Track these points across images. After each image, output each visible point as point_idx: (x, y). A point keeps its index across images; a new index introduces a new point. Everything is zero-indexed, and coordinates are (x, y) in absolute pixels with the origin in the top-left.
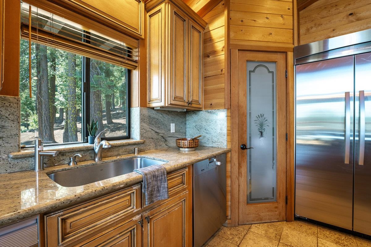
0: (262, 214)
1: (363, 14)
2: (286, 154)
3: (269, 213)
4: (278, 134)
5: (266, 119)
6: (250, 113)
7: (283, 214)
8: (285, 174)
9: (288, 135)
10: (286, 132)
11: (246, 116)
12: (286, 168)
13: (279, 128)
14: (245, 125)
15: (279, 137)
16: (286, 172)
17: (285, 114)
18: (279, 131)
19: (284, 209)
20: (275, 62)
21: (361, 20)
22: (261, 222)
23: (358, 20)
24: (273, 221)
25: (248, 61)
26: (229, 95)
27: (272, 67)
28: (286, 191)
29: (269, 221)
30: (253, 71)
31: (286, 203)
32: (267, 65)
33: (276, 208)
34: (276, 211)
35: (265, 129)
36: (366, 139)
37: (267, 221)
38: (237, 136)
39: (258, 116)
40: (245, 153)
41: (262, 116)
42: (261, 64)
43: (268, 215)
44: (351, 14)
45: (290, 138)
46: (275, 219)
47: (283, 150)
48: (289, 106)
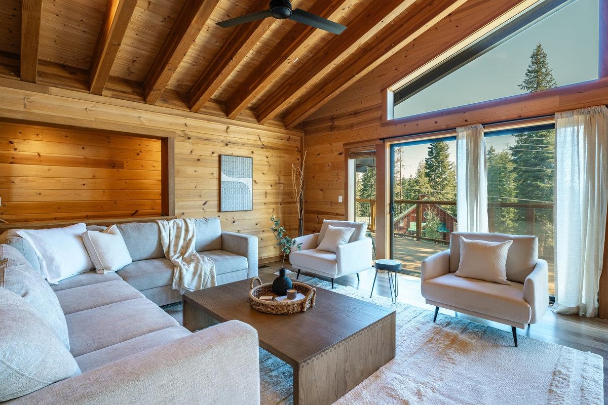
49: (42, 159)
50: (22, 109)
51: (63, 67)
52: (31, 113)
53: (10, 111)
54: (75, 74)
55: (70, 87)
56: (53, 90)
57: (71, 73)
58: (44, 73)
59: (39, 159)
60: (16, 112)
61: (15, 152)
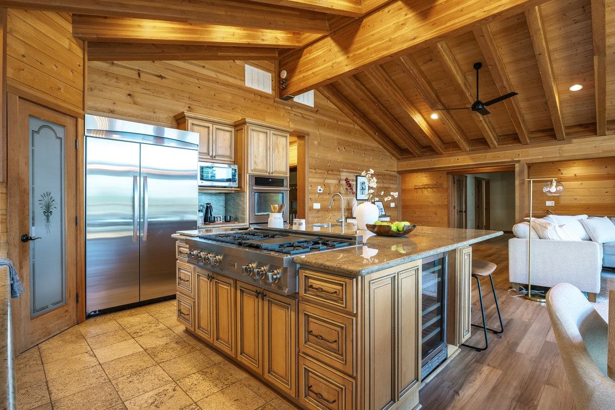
0: (50, 326)
1: (138, 100)
2: (76, 242)
3: (59, 321)
4: (68, 217)
5: (53, 199)
6: (33, 188)
7: (74, 317)
8: (75, 266)
9: (78, 219)
10: (76, 215)
11: (28, 194)
12: (76, 260)
13: (68, 210)
14: (26, 207)
15: (68, 221)
16: (76, 264)
17: (74, 192)
18: (68, 215)
19: (75, 310)
20: (64, 126)
21: (137, 105)
22: (49, 337)
23: (135, 103)
24: (63, 330)
25: (30, 116)
26: (6, 161)
27: (60, 132)
28: (77, 288)
29: (59, 332)
30: (38, 132)
31: (77, 301)
32: (54, 127)
33: (67, 311)
34: (66, 316)
35: (51, 212)
36: (149, 220)
37: (55, 334)
38: (17, 222)
39: (43, 195)
40: (28, 247)
41: (48, 194)
42: (48, 125)
43: (57, 324)
44: (129, 95)
45: (80, 223)
46: (65, 327)
47: (73, 237)
48: (79, 184)
49: (577, 178)
50: (558, 155)
51: (581, 125)
52: (562, 156)
53: (552, 157)
54: (588, 127)
55: (585, 136)
56: (575, 141)
57: (585, 128)
58: (569, 133)
59: (576, 178)
60: (555, 157)
61: (562, 175)
